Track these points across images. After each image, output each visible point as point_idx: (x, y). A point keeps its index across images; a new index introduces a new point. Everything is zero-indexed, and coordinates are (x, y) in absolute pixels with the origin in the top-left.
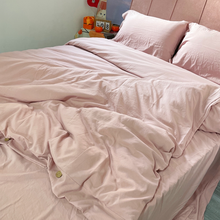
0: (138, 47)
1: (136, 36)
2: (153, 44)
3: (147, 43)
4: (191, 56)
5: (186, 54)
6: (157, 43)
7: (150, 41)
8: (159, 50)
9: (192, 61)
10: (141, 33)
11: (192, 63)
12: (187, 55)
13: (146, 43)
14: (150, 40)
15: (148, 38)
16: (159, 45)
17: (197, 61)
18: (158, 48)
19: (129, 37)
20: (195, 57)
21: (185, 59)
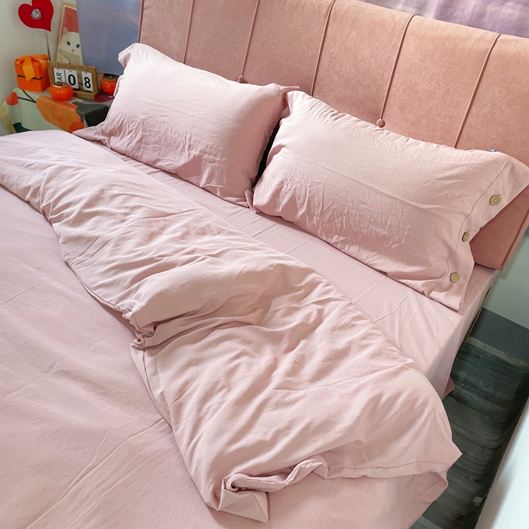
0: (163, 156)
1: (154, 127)
2: (198, 150)
3: (184, 146)
4: (295, 190)
5: (282, 183)
6: (208, 150)
7: (192, 143)
8: (215, 168)
9: (298, 201)
10: (164, 118)
11: (299, 206)
12: (285, 186)
13: (181, 146)
14: (190, 139)
15: (186, 132)
16: (215, 155)
17: (309, 202)
18: (214, 162)
19: (137, 127)
20: (303, 192)
21: (281, 195)
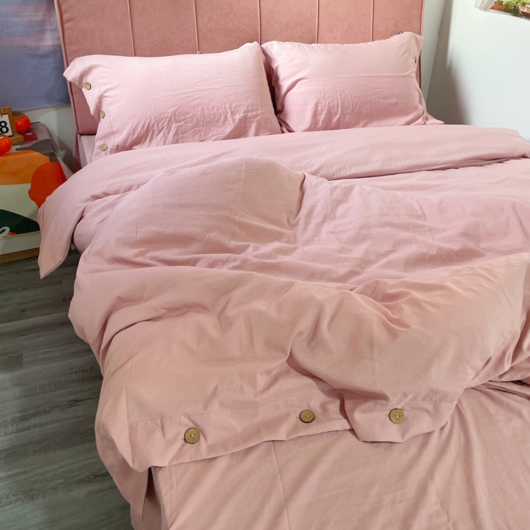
0: (205, 135)
2: (242, 112)
3: (226, 117)
4: (329, 103)
5: (317, 104)
6: (250, 108)
7: (233, 110)
8: (260, 120)
9: (332, 111)
11: (333, 114)
12: (320, 105)
13: (223, 117)
15: (224, 103)
16: (257, 110)
17: (342, 107)
18: (257, 116)
20: (336, 102)
